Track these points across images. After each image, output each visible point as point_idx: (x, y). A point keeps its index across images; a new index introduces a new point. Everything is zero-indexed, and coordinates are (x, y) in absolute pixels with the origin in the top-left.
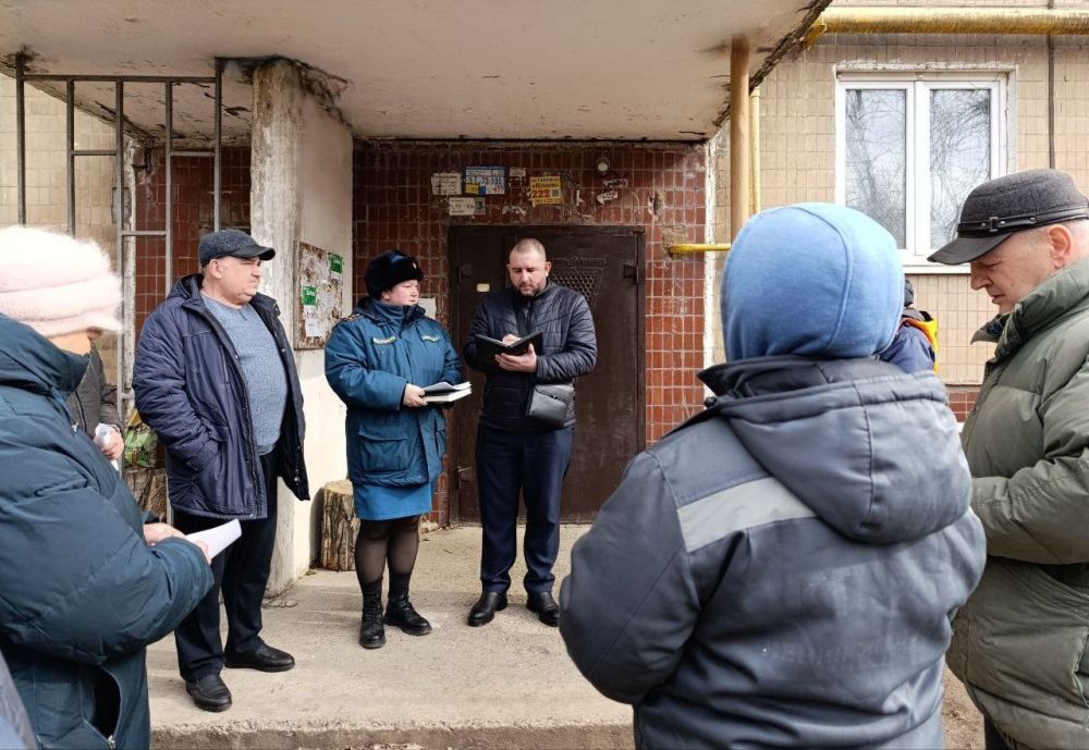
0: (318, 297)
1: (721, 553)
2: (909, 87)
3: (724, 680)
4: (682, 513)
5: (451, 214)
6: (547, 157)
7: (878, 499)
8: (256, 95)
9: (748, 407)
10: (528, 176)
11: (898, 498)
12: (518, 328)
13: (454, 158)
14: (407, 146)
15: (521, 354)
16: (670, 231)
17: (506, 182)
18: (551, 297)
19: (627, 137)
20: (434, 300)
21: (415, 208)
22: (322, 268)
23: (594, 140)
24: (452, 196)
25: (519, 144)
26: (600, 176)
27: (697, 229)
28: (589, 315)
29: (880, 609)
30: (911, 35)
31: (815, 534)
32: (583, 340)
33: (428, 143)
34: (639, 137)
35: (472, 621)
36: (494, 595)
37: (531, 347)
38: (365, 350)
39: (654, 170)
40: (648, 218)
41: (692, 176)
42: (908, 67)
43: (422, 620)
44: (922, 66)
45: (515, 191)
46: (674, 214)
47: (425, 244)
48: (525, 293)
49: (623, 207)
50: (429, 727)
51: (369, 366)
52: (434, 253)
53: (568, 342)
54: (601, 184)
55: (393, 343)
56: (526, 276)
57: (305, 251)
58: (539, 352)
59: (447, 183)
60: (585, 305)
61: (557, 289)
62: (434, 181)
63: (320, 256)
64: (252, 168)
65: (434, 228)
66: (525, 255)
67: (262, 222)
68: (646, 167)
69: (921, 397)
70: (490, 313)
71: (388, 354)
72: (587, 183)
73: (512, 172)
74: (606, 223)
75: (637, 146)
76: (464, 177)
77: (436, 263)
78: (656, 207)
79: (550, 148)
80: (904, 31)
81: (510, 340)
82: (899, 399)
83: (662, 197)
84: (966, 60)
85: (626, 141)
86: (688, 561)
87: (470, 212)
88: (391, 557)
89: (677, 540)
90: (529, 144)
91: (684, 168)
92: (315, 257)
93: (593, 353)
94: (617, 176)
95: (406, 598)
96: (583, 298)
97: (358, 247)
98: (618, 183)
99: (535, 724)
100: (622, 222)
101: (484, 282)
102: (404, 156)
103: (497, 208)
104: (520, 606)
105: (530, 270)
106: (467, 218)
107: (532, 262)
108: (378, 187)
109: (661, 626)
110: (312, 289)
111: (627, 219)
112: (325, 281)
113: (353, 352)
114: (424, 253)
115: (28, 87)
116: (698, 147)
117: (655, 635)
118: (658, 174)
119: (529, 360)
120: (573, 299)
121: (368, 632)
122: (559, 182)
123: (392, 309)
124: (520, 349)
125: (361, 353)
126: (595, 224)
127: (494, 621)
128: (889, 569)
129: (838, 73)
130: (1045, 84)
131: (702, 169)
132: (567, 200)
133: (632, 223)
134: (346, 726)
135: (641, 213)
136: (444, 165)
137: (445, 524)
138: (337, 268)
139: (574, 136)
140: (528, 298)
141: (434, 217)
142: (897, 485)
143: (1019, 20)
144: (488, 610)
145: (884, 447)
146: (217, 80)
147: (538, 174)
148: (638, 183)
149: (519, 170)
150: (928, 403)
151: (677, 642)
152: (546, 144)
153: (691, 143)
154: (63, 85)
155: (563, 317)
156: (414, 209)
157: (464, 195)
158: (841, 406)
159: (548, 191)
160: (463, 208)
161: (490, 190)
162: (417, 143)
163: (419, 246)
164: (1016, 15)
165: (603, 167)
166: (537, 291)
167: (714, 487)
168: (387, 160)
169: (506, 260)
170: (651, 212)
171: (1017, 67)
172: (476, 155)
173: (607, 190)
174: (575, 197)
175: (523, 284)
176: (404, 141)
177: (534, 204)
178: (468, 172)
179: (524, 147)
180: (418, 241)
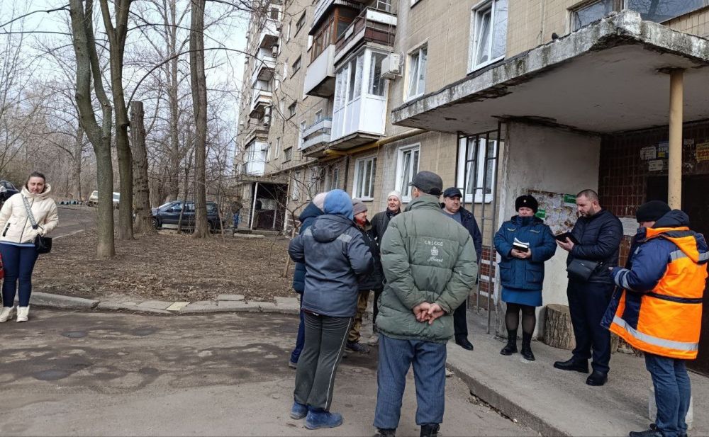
0: (547, 214)
5: (650, 170)
10: (695, 144)
13: (653, 138)
14: (630, 135)
15: (565, 242)
22: (553, 201)
24: (651, 160)
25: (692, 125)
33: (640, 132)
37: (568, 239)
45: (687, 154)
47: (635, 188)
51: (506, 239)
52: (640, 193)
55: (514, 231)
59: (649, 153)
62: (642, 152)
63: (551, 195)
65: (641, 178)
71: (511, 235)
73: (686, 142)
76: (657, 148)
77: (641, 198)
87: (660, 168)
90: (696, 124)
92: (546, 196)
102: (628, 141)
106: (659, 171)
108: (615, 158)
114: (635, 193)
119: (569, 245)
136: (647, 143)
138: (571, 201)
141: (641, 172)
146: (499, 130)
147: (702, 141)
149: (690, 140)
156: (631, 169)
157: (658, 158)
160: (656, 166)
163: (633, 189)
166: (588, 215)
168: (620, 144)
172: (665, 135)
176: (628, 132)
177: (698, 161)
178: (660, 145)
179: (694, 126)
180: (632, 187)
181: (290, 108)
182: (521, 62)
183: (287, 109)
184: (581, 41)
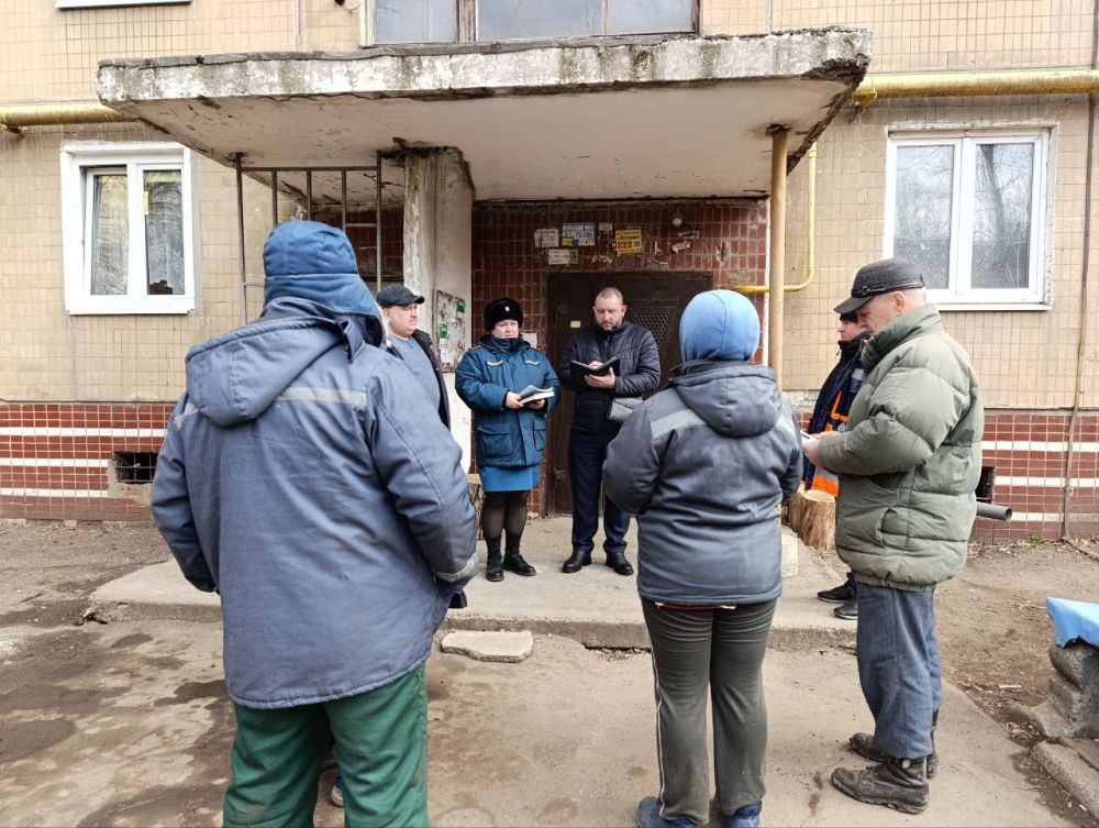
0: (449, 332)
1: (666, 438)
2: (957, 143)
3: (669, 494)
4: (652, 424)
5: (550, 263)
6: (630, 213)
7: (729, 415)
8: (407, 179)
9: (682, 380)
10: (614, 230)
11: (738, 415)
12: (601, 357)
13: (553, 215)
14: (516, 208)
15: (603, 375)
16: (735, 274)
17: (596, 235)
18: (625, 333)
19: (698, 195)
20: (535, 335)
21: (521, 258)
22: (452, 309)
23: (670, 198)
24: (551, 248)
25: (609, 204)
26: (675, 229)
27: (759, 273)
28: (655, 346)
29: (735, 464)
30: (958, 97)
31: (705, 431)
32: (650, 365)
33: (532, 204)
34: (709, 195)
35: (565, 570)
36: (581, 553)
37: (611, 369)
38: (482, 370)
39: (722, 223)
40: (716, 264)
41: (755, 227)
42: (956, 125)
43: (530, 567)
44: (968, 125)
45: (604, 243)
46: (739, 260)
47: (528, 288)
48: (606, 329)
49: (694, 255)
50: (536, 619)
51: (484, 381)
52: (537, 296)
53: (638, 367)
54: (677, 236)
55: (501, 365)
56: (608, 316)
57: (440, 297)
58: (617, 373)
59: (547, 237)
60: (652, 339)
61: (631, 326)
62: (537, 236)
63: (450, 300)
64: (405, 235)
65: (537, 274)
66: (608, 300)
67: (411, 276)
68: (715, 220)
69: (754, 375)
70: (578, 344)
71: (497, 372)
72: (664, 235)
73: (602, 227)
74: (679, 269)
75: (708, 202)
76: (560, 232)
77: (537, 304)
78: (723, 254)
79: (633, 206)
80: (949, 94)
81: (596, 365)
82: (743, 376)
83: (728, 245)
84: (1010, 119)
85: (697, 199)
86: (654, 443)
87: (566, 261)
88: (506, 525)
89: (650, 435)
90: (615, 203)
91: (748, 221)
92: (446, 301)
93: (658, 375)
94: (690, 228)
95: (518, 552)
96: (650, 333)
97: (475, 291)
98: (690, 235)
99: (607, 621)
100: (693, 268)
101: (576, 319)
102: (512, 216)
103: (588, 257)
104: (601, 564)
105: (610, 311)
106: (563, 266)
107: (611, 305)
108: (491, 242)
109: (643, 471)
110: (445, 326)
111: (698, 264)
112: (454, 320)
113: (473, 371)
114: (528, 296)
115: (245, 177)
116: (760, 202)
117: (642, 475)
118: (726, 227)
119: (609, 380)
120: (643, 334)
121: (491, 571)
122: (640, 235)
123: (501, 342)
124: (603, 372)
125: (478, 372)
126: (671, 270)
127: (581, 572)
128: (740, 448)
129: (890, 133)
130: (1085, 138)
131: (764, 221)
132: (647, 250)
133: (702, 269)
134: (482, 617)
135: (710, 261)
136: (544, 222)
137: (545, 515)
138: (461, 309)
139: (654, 195)
140: (609, 333)
141: (536, 265)
142: (737, 410)
143: (1057, 82)
144: (577, 563)
145: (732, 395)
146: (378, 168)
147: (623, 228)
148: (708, 235)
149: (606, 225)
150: (758, 378)
151: (650, 478)
152: (631, 202)
153: (755, 199)
154: (269, 175)
155: (635, 346)
156: (520, 260)
157: (561, 247)
158: (717, 378)
159: (630, 242)
160: (560, 258)
161: (582, 242)
162: (523, 204)
163: (524, 290)
164: (1055, 77)
165: (677, 222)
166: (615, 328)
167: (667, 414)
168: (499, 219)
169: (593, 303)
170: (718, 259)
171: (1058, 123)
172: (571, 214)
173: (681, 241)
174: (653, 247)
175: (605, 322)
176: (513, 203)
177: (619, 254)
178: (564, 228)
179: (611, 206)
180: (523, 286)
182: (644, 54)
184: (789, 55)
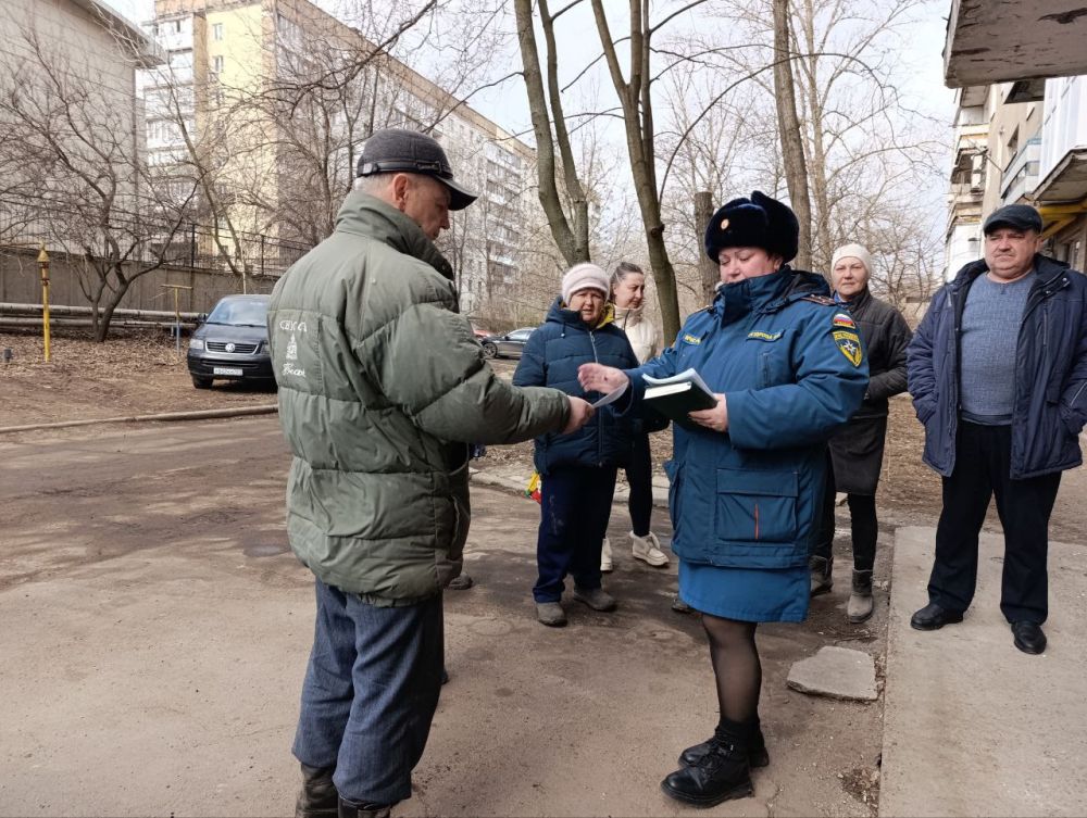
181: (1010, 145)
183: (1007, 148)
